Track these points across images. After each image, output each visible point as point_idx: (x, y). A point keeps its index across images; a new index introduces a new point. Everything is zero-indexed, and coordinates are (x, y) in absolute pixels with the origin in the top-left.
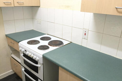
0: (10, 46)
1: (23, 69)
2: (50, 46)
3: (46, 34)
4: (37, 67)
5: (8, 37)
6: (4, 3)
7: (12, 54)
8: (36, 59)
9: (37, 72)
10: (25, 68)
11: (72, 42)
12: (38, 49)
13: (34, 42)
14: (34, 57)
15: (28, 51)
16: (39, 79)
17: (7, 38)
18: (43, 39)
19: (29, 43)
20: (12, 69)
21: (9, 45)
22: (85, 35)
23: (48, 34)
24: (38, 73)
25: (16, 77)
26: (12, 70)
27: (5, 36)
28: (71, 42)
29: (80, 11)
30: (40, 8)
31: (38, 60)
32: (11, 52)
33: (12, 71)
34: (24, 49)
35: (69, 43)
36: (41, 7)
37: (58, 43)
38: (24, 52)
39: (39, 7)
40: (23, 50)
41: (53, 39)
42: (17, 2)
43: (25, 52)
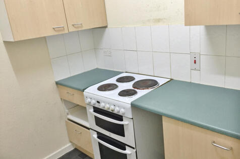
0: (64, 100)
1: (95, 136)
2: (137, 89)
3: (123, 72)
4: (123, 125)
5: (61, 85)
6: (54, 28)
7: (68, 114)
8: (119, 112)
9: (122, 134)
10: (98, 133)
11: (173, 79)
12: (120, 97)
13: (109, 87)
14: (116, 110)
15: (104, 102)
16: (127, 147)
17: (58, 87)
18: (121, 80)
19: (101, 89)
20: (71, 142)
21: (61, 99)
22: (195, 62)
23: (126, 72)
24: (124, 136)
25: (79, 155)
26: (70, 144)
27: (55, 84)
28: (171, 79)
29: (184, 25)
30: (107, 29)
31: (124, 114)
32: (67, 111)
33: (70, 146)
34: (94, 99)
35: (169, 81)
36: (109, 27)
37: (150, 83)
38: (94, 104)
39: (106, 27)
40: (93, 102)
41: (138, 78)
42: (73, 25)
43: (97, 105)
